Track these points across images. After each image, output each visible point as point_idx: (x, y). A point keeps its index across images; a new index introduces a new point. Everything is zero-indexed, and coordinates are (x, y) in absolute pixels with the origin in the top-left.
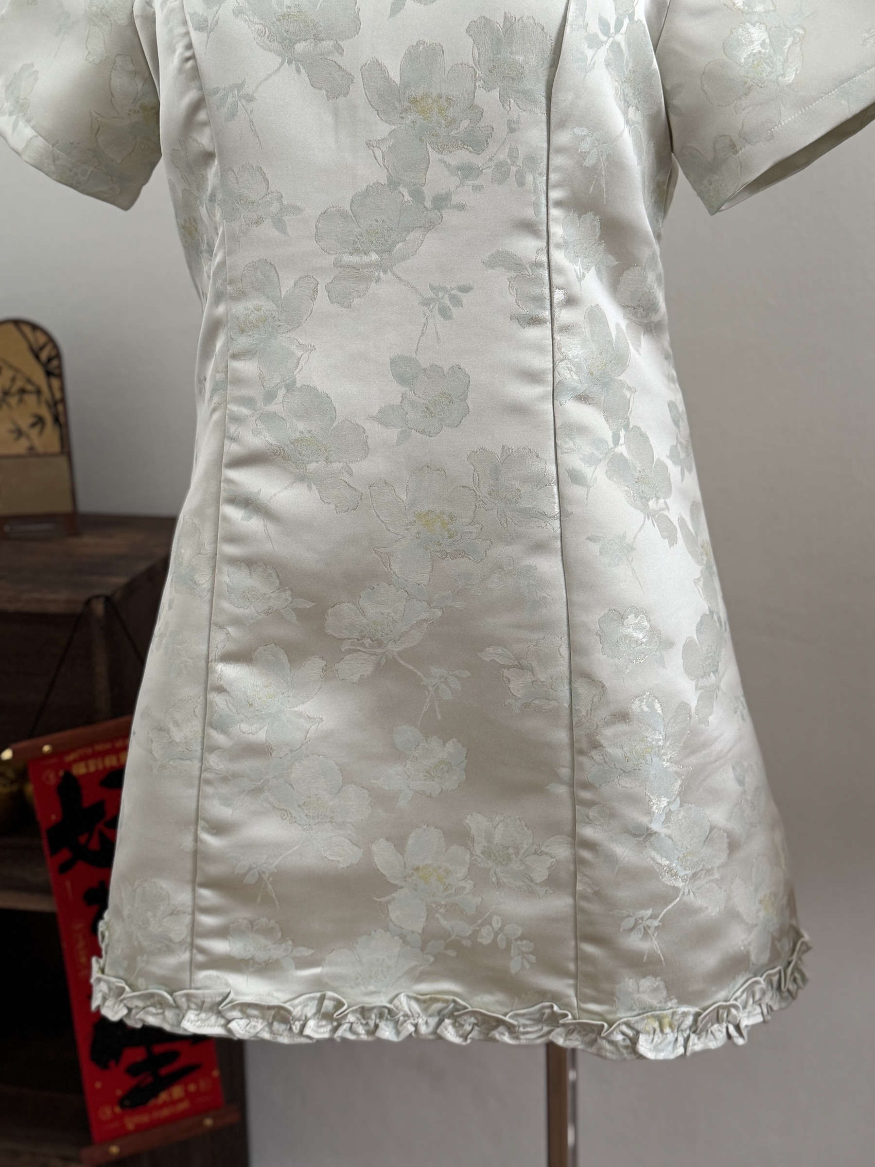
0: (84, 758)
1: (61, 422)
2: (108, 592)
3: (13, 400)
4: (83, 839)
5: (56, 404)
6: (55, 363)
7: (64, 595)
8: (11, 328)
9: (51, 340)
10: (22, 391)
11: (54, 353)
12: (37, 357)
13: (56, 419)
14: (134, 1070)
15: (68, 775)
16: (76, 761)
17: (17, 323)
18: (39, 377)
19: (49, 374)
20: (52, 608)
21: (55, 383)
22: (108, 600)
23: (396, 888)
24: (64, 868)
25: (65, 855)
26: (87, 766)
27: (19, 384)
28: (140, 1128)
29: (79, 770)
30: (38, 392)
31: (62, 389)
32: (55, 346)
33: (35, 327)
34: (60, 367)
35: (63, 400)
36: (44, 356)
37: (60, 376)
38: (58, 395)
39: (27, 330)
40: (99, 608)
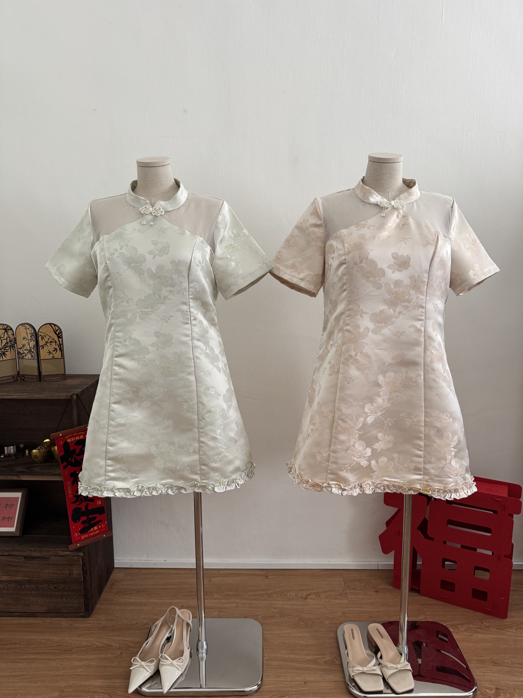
0: (70, 437)
1: (61, 350)
2: (77, 393)
3: (49, 344)
4: (70, 459)
5: (60, 345)
6: (60, 334)
7: (65, 394)
8: (49, 325)
9: (59, 328)
10: (51, 342)
11: (60, 332)
12: (56, 333)
13: (60, 349)
14: (83, 523)
15: (66, 442)
16: (68, 438)
17: (50, 324)
18: (56, 338)
19: (59, 337)
20: (61, 398)
21: (60, 339)
22: (77, 395)
23: (157, 457)
24: (65, 467)
25: (65, 464)
26: (71, 440)
27: (50, 340)
28: (85, 539)
29: (69, 440)
30: (56, 342)
31: (62, 341)
32: (61, 330)
33: (55, 325)
34: (62, 335)
35: (62, 344)
36: (57, 333)
37: (62, 338)
38: (61, 343)
39: (53, 326)
40: (75, 397)
